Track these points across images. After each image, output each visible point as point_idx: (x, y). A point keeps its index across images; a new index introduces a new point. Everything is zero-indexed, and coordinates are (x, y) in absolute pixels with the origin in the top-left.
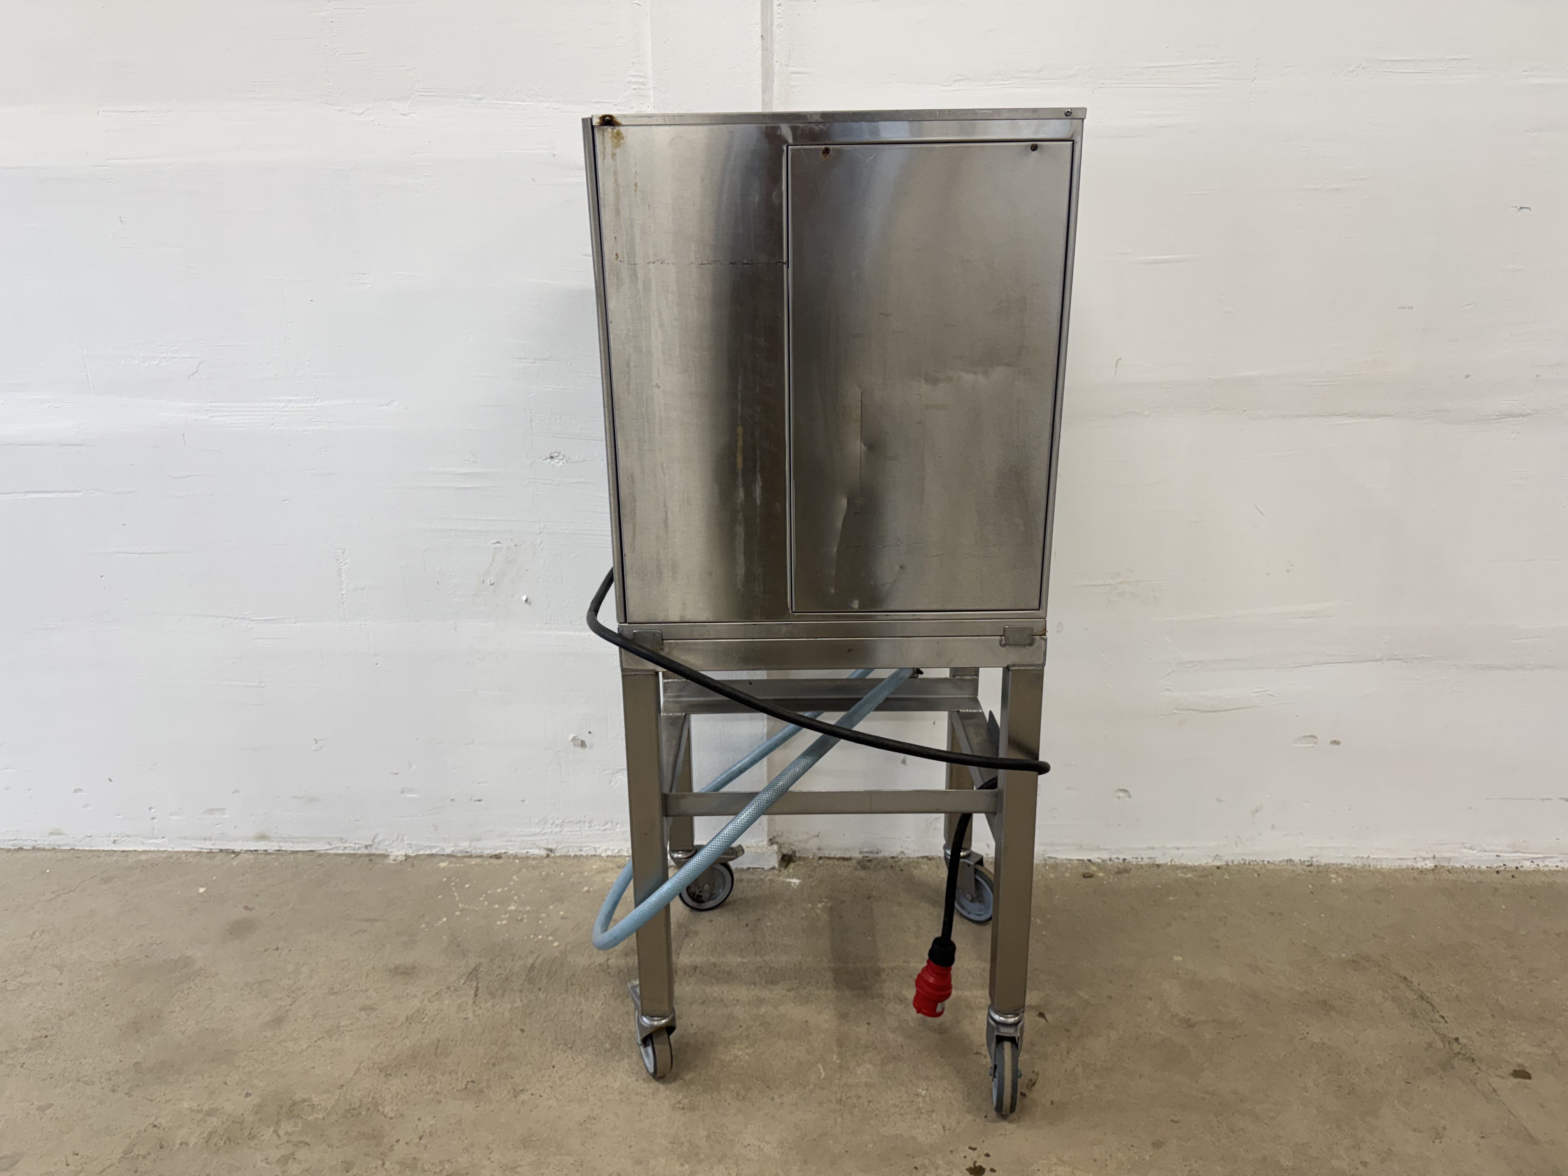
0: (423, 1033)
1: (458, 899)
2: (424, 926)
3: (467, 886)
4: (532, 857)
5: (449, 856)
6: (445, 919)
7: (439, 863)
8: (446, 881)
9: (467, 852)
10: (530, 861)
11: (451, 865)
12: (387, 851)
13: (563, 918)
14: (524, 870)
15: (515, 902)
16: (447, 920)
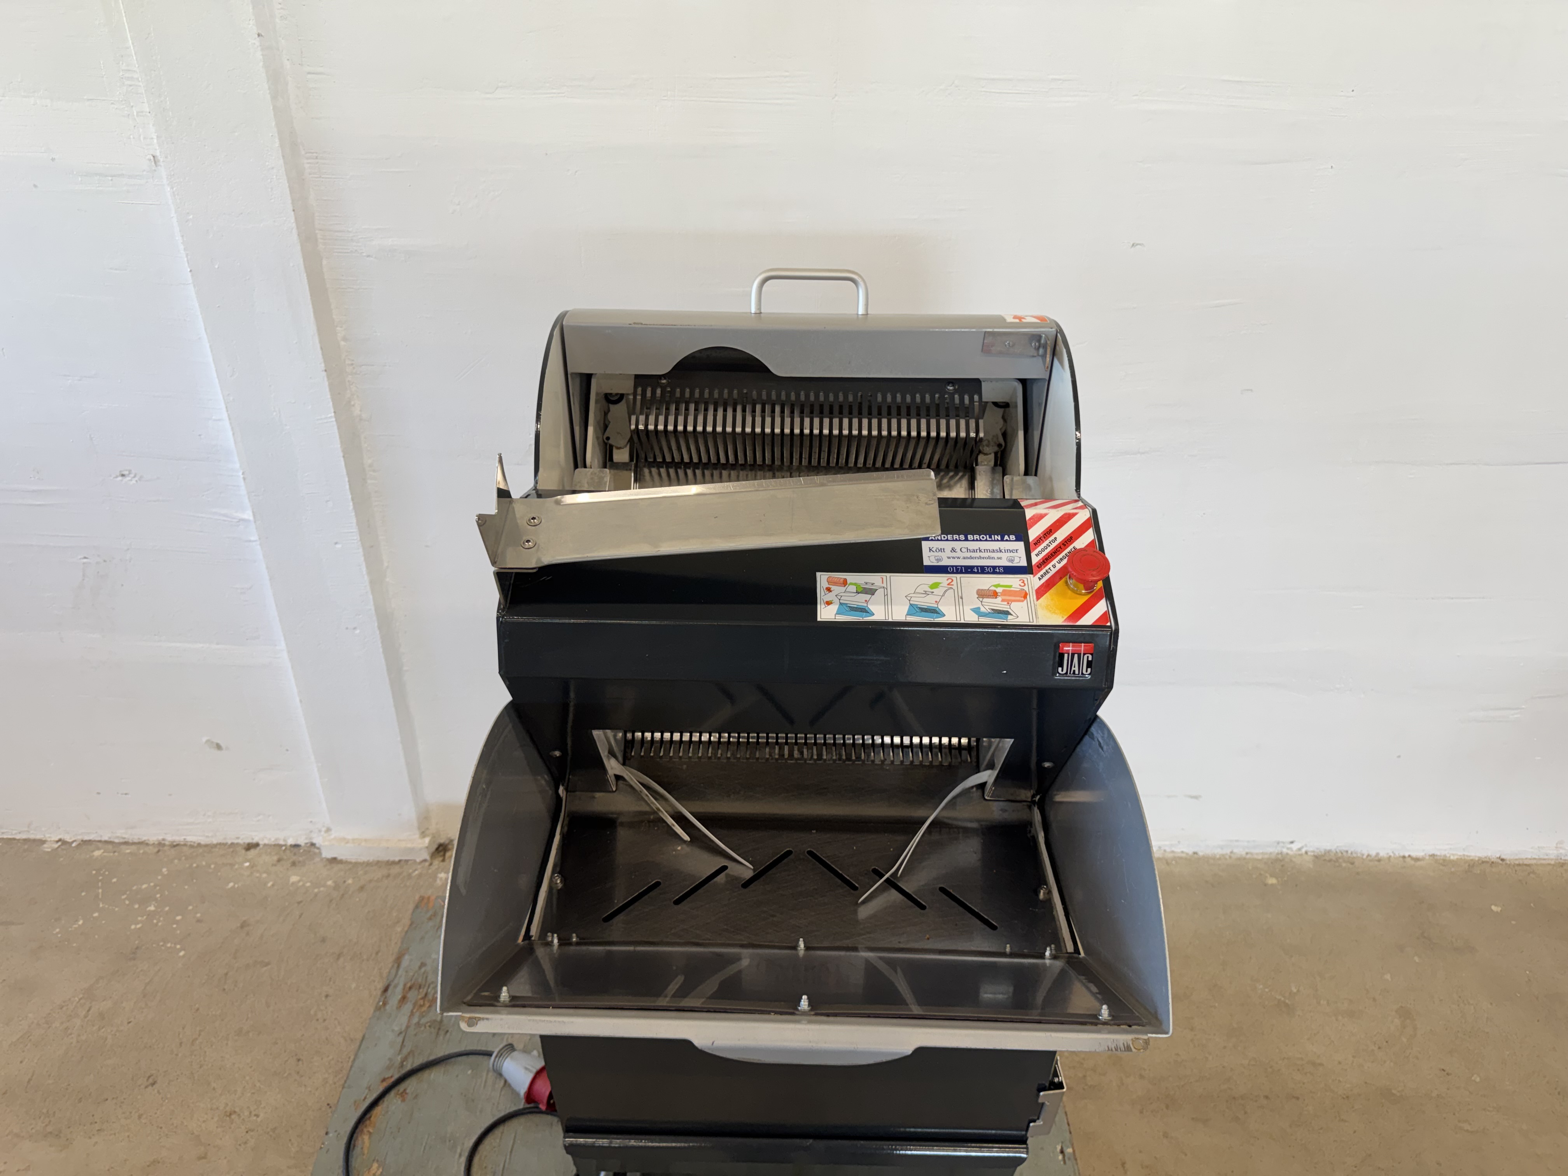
0: (21, 1062)
1: (100, 897)
2: (58, 930)
3: (115, 880)
4: (189, 843)
5: (106, 842)
6: (81, 922)
7: (93, 851)
8: (95, 874)
9: (124, 838)
10: (185, 848)
11: (105, 854)
12: (45, 836)
13: (199, 921)
14: (176, 861)
15: (156, 900)
16: (82, 924)
